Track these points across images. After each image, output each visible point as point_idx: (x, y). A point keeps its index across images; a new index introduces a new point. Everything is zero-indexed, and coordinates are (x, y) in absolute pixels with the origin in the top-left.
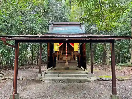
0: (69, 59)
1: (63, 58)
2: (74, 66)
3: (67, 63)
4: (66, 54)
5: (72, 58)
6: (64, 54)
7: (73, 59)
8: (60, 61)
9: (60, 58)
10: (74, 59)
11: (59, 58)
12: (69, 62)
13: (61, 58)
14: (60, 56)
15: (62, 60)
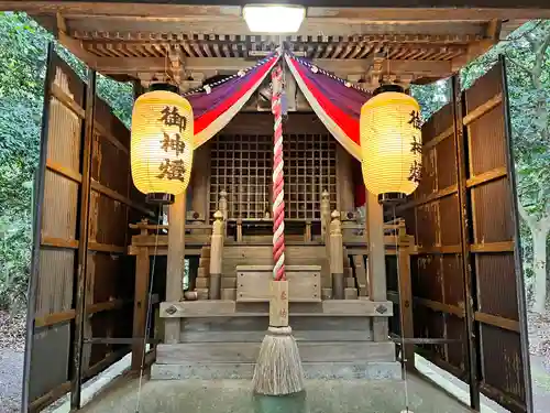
0: (307, 286)
1: (241, 279)
2: (359, 371)
3: (279, 341)
4: (268, 229)
5: (337, 267)
6: (250, 229)
7: (345, 286)
8: (204, 308)
9: (208, 276)
10: (351, 280)
11: (201, 270)
12: (303, 318)
13: (215, 268)
14: (208, 256)
15: (227, 292)
